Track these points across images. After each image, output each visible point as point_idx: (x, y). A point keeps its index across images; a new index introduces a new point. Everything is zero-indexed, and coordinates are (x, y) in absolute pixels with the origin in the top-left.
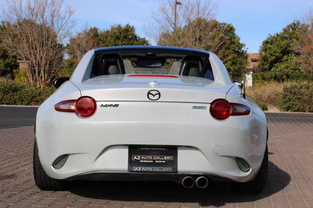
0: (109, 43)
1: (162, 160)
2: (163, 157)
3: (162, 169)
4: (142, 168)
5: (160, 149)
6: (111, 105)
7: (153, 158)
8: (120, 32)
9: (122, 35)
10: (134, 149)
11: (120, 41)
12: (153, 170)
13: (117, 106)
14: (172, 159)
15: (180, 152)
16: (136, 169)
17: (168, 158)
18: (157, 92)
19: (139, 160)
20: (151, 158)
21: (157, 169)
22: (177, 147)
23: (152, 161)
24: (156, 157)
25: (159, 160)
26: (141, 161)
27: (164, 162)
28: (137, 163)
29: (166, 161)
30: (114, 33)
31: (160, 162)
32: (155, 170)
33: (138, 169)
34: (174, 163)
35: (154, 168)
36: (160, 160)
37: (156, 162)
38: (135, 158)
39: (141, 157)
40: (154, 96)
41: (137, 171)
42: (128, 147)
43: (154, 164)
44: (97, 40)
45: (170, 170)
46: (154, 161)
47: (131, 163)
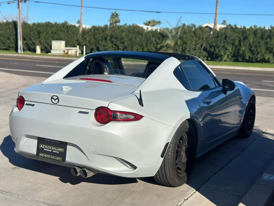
1: (57, 151)
2: (58, 149)
3: (56, 158)
4: (44, 155)
5: (56, 142)
7: (52, 148)
10: (41, 140)
12: (50, 157)
14: (63, 151)
15: (68, 147)
16: (40, 155)
17: (61, 150)
18: (57, 97)
20: (50, 148)
22: (67, 143)
23: (51, 151)
24: (54, 148)
26: (45, 149)
27: (58, 152)
29: (59, 151)
33: (42, 155)
34: (63, 155)
35: (52, 156)
36: (56, 151)
37: (54, 151)
38: (41, 146)
39: (45, 146)
40: (55, 100)
41: (41, 157)
42: (37, 138)
43: (52, 153)
45: (61, 159)
47: (39, 150)
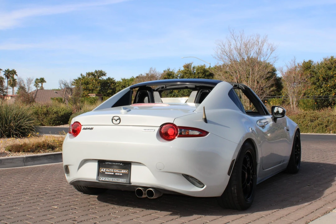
0: (320, 73)
1: (120, 173)
2: (121, 171)
3: (119, 180)
4: (105, 179)
5: (119, 164)
6: (89, 128)
7: (114, 171)
8: (331, 63)
9: (333, 66)
10: (102, 163)
11: (331, 71)
12: (112, 180)
13: (92, 129)
14: (127, 172)
15: (133, 167)
16: (102, 179)
17: (124, 171)
18: (118, 118)
19: (105, 172)
20: (112, 170)
21: (115, 180)
22: (131, 163)
23: (113, 174)
24: (116, 170)
25: (118, 173)
26: (106, 173)
27: (121, 174)
28: (103, 174)
29: (123, 173)
30: (326, 64)
31: (119, 174)
32: (114, 181)
33: (103, 179)
34: (128, 175)
35: (114, 179)
37: (116, 174)
38: (102, 170)
39: (106, 169)
40: (116, 121)
41: (102, 181)
42: (97, 161)
43: (114, 176)
44: (310, 72)
45: (125, 181)
46: (115, 173)
47: (99, 173)
